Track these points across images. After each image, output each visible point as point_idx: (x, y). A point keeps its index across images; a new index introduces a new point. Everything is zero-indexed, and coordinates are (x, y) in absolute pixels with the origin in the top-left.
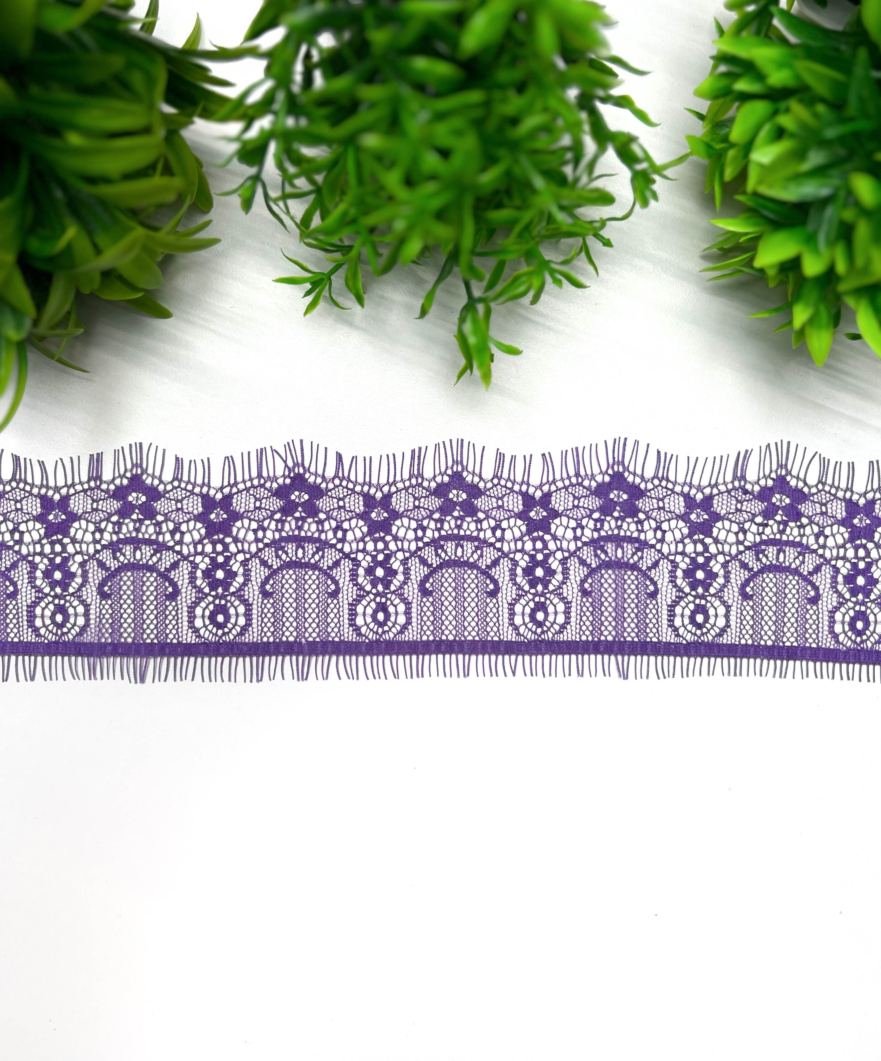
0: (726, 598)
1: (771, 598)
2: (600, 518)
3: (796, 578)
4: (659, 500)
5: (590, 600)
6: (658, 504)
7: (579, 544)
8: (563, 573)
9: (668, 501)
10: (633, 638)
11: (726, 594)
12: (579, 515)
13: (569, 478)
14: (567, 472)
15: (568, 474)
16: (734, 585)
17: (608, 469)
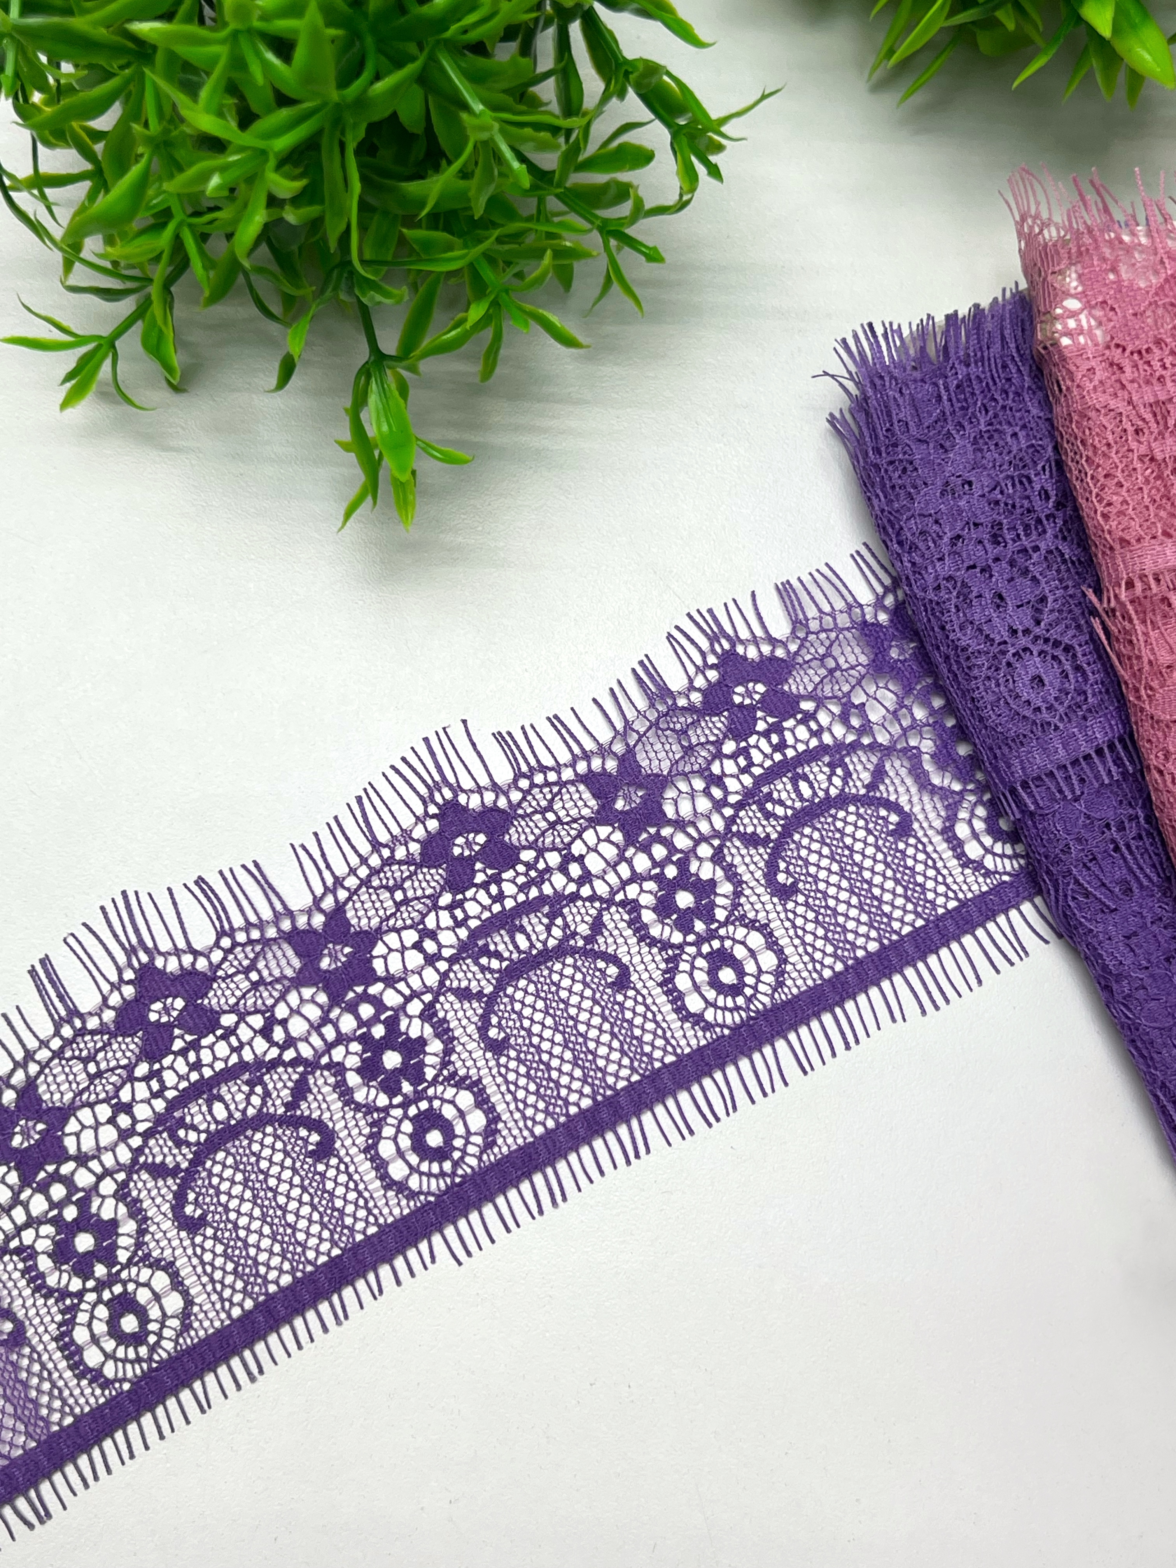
0: (751, 915)
1: (829, 870)
2: (453, 901)
3: (852, 809)
4: (543, 811)
5: (513, 1054)
6: (545, 819)
7: (443, 966)
8: (437, 1035)
9: (560, 804)
10: (628, 1079)
11: (747, 907)
12: (414, 914)
13: (364, 861)
14: (356, 851)
15: (360, 856)
16: (753, 884)
17: (426, 807)
